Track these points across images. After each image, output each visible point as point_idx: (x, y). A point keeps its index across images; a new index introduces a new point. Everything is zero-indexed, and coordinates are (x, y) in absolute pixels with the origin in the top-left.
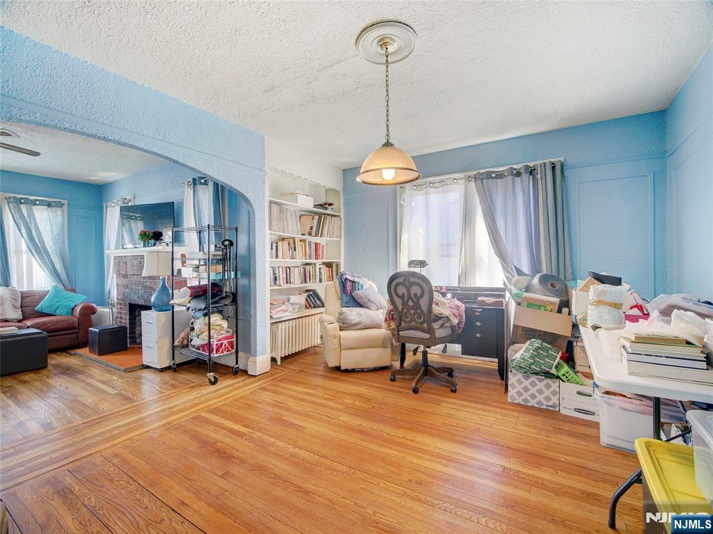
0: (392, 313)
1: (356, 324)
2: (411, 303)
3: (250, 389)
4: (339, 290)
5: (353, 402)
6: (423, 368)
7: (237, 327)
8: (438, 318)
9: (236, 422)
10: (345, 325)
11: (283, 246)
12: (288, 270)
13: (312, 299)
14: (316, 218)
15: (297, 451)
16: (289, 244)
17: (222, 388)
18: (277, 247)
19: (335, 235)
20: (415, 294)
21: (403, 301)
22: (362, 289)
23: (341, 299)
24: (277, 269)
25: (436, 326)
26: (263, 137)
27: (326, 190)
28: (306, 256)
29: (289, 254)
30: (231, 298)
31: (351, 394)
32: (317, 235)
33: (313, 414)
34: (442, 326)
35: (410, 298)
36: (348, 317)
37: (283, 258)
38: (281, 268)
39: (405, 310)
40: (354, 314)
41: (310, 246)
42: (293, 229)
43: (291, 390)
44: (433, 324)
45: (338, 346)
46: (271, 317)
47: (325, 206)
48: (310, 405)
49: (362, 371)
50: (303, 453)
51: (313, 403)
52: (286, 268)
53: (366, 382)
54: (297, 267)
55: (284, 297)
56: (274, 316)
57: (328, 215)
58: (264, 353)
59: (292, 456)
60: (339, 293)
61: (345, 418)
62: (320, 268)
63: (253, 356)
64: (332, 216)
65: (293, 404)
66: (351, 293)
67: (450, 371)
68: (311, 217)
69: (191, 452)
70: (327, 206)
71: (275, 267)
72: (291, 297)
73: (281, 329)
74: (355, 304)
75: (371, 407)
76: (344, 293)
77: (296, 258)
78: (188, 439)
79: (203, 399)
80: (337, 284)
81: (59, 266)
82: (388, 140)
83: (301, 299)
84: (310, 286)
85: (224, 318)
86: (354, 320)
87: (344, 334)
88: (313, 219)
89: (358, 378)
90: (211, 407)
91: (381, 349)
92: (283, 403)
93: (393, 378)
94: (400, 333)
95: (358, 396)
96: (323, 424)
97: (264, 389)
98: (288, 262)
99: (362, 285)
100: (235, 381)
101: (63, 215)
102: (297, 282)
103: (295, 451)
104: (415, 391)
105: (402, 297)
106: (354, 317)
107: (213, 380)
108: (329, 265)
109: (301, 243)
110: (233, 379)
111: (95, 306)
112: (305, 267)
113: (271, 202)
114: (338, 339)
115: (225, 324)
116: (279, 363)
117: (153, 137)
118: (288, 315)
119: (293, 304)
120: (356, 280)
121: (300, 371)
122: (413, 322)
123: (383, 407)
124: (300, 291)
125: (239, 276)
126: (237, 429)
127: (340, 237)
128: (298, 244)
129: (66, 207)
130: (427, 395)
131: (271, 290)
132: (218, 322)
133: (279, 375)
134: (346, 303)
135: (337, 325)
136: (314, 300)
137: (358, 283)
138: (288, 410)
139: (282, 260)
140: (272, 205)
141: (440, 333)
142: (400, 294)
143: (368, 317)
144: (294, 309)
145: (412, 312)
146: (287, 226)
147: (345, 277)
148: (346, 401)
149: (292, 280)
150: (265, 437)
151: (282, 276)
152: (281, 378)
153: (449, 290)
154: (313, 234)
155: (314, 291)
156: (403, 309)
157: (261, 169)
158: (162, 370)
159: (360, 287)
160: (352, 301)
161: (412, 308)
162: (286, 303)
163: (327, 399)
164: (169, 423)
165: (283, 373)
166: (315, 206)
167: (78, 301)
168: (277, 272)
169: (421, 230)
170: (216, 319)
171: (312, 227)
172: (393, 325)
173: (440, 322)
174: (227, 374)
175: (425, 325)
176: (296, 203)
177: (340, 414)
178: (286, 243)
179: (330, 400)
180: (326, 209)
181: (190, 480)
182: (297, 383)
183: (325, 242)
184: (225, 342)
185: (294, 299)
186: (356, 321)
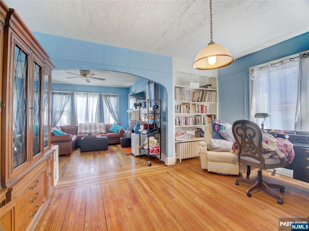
0: (236, 144)
1: (217, 148)
2: (247, 140)
3: (161, 172)
4: (211, 129)
5: (206, 191)
6: (258, 182)
7: (161, 143)
8: (267, 152)
9: (148, 186)
10: (210, 148)
11: (183, 108)
12: (186, 118)
13: (199, 133)
14: (201, 93)
15: (164, 209)
16: (187, 106)
17: (152, 169)
18: (180, 108)
19: (213, 100)
20: (249, 135)
21: (242, 138)
22: (225, 129)
23: (212, 133)
24: (180, 118)
25: (265, 156)
26: (172, 58)
27: (209, 79)
28: (195, 111)
29: (186, 110)
30: (159, 130)
31: (208, 186)
32: (201, 101)
33: (182, 192)
34: (271, 157)
35: (246, 136)
36: (212, 144)
37: (183, 113)
38: (182, 117)
39: (243, 144)
40: (217, 143)
41: (198, 106)
42: (187, 99)
43: (179, 176)
44: (263, 155)
45: (206, 159)
46: (176, 140)
47: (207, 86)
48: (183, 186)
49: (221, 174)
50: (166, 212)
51: (185, 186)
52: (185, 117)
53: (219, 182)
54: (192, 117)
55: (183, 131)
56: (177, 140)
57: (208, 91)
58: (172, 156)
59: (161, 211)
60: (211, 131)
61: (197, 200)
62: (204, 118)
63: (167, 157)
64: (211, 91)
65: (175, 183)
66: (218, 131)
67: (281, 188)
68: (199, 93)
69: (126, 194)
70: (208, 86)
71: (179, 117)
72: (186, 131)
73: (182, 146)
74: (220, 137)
75: (215, 197)
76: (214, 131)
77: (190, 113)
78: (128, 188)
79: (143, 172)
80: (211, 126)
81: (116, 116)
82: (212, 41)
83: (193, 133)
84: (198, 126)
85: (155, 139)
86: (216, 146)
87: (209, 153)
88: (200, 93)
89: (216, 178)
90: (143, 176)
91: (232, 164)
92: (172, 182)
93: (237, 183)
94: (241, 157)
95: (211, 189)
96: (184, 199)
97: (168, 173)
98: (186, 114)
99: (225, 127)
100: (159, 166)
101: (118, 99)
102: (191, 124)
103: (163, 209)
104: (249, 195)
105: (241, 136)
106: (216, 144)
107: (150, 164)
108: (210, 116)
109: (193, 105)
110: (158, 165)
111: (124, 130)
112: (196, 117)
113: (176, 87)
114: (205, 155)
115: (156, 141)
116: (180, 161)
117: (124, 67)
118: (184, 140)
119: (188, 135)
120: (221, 124)
121: (188, 168)
122: (249, 152)
123: (222, 199)
124: (192, 129)
125: (161, 121)
126: (147, 188)
127: (216, 101)
128: (191, 106)
129: (118, 97)
130: (257, 200)
131: (175, 127)
132: (153, 140)
133: (178, 167)
134: (215, 136)
135: (206, 147)
136: (200, 133)
137: (223, 126)
138: (172, 186)
139: (183, 114)
140: (176, 88)
141: (268, 161)
142: (240, 134)
143: (224, 145)
144: (188, 137)
145: (248, 145)
146: (184, 97)
147: (214, 122)
148: (203, 189)
149: (188, 123)
150: (155, 197)
151: (183, 121)
152: (178, 169)
153: (287, 133)
154: (200, 101)
155: (200, 129)
156: (242, 143)
157: (170, 73)
158: (136, 157)
159: (224, 128)
160: (218, 135)
161: (248, 143)
162: (184, 134)
163: (193, 185)
164: (126, 179)
165: (181, 167)
166: (200, 87)
167: (120, 128)
168: (180, 119)
169: (266, 95)
170: (152, 139)
171: (199, 97)
172: (237, 151)
173: (269, 154)
174: (157, 162)
175: (257, 155)
176: (189, 86)
177: (196, 196)
178: (185, 106)
179: (194, 187)
180: (207, 88)
181: (118, 206)
182: (184, 174)
183: (209, 104)
184: (155, 149)
185: (188, 132)
186: (216, 147)
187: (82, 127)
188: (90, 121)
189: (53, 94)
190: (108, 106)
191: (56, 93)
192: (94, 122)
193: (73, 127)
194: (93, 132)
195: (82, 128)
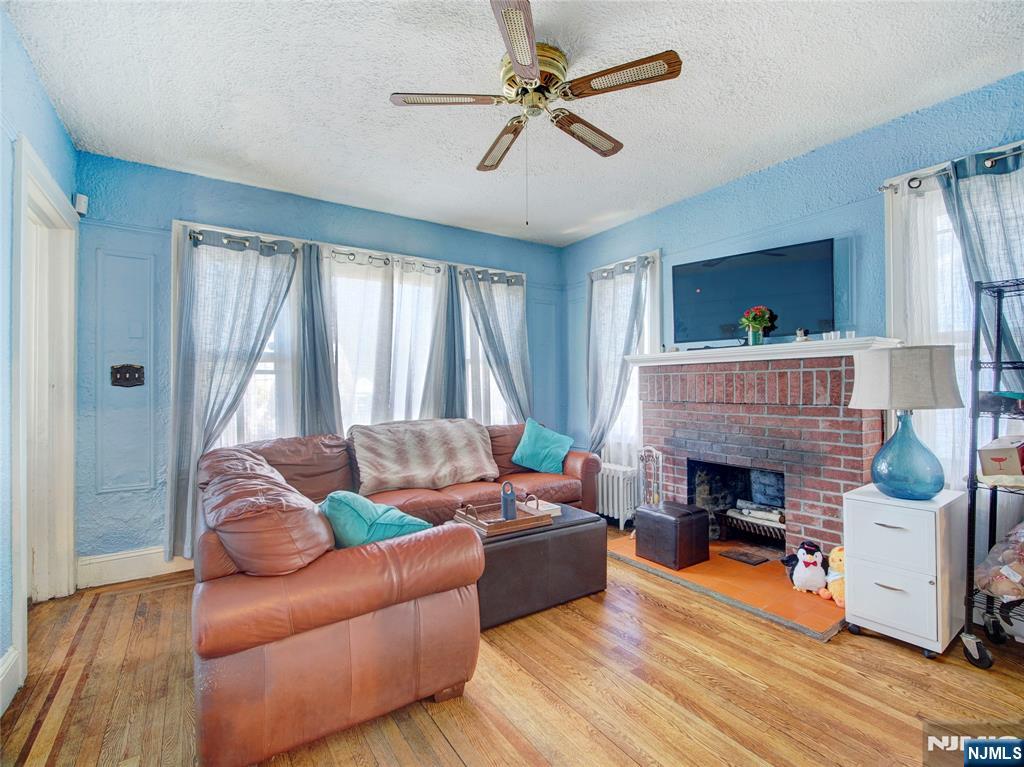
101: (521, 298)
129: (524, 286)
187: (383, 450)
188: (399, 416)
189: (196, 243)
190: (482, 331)
191: (214, 240)
192: (415, 416)
193: (327, 450)
194: (441, 474)
195: (380, 455)
